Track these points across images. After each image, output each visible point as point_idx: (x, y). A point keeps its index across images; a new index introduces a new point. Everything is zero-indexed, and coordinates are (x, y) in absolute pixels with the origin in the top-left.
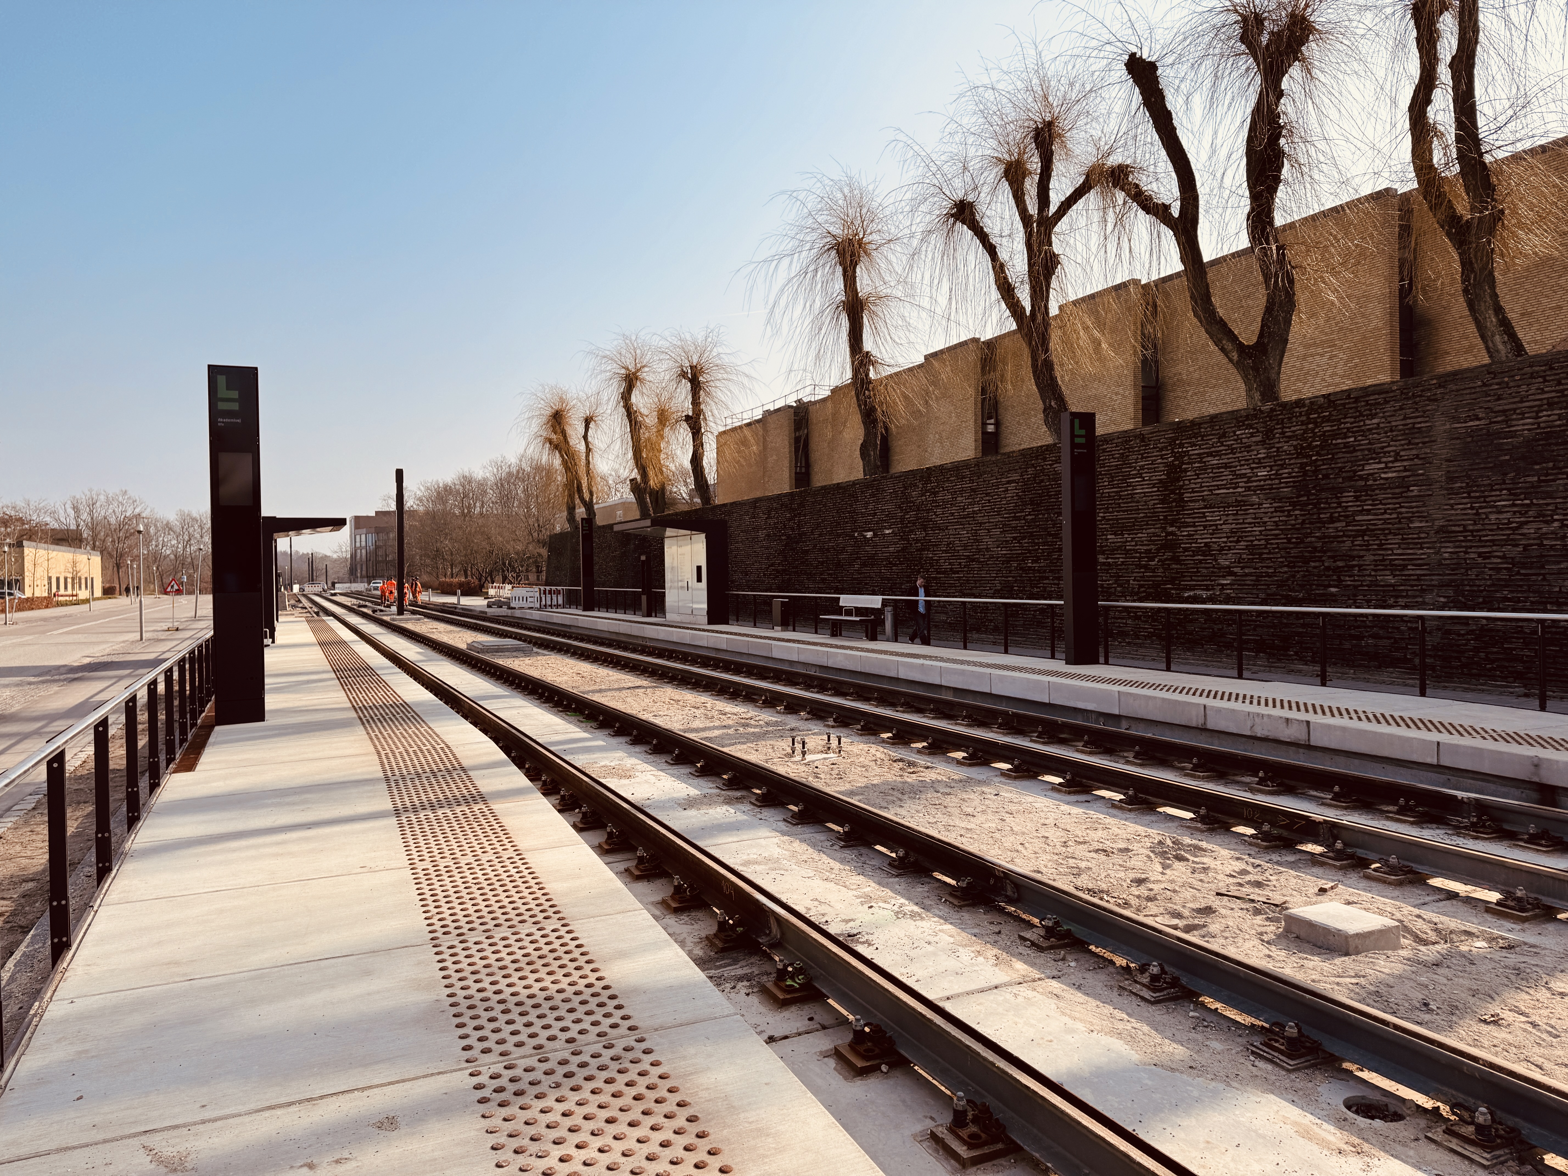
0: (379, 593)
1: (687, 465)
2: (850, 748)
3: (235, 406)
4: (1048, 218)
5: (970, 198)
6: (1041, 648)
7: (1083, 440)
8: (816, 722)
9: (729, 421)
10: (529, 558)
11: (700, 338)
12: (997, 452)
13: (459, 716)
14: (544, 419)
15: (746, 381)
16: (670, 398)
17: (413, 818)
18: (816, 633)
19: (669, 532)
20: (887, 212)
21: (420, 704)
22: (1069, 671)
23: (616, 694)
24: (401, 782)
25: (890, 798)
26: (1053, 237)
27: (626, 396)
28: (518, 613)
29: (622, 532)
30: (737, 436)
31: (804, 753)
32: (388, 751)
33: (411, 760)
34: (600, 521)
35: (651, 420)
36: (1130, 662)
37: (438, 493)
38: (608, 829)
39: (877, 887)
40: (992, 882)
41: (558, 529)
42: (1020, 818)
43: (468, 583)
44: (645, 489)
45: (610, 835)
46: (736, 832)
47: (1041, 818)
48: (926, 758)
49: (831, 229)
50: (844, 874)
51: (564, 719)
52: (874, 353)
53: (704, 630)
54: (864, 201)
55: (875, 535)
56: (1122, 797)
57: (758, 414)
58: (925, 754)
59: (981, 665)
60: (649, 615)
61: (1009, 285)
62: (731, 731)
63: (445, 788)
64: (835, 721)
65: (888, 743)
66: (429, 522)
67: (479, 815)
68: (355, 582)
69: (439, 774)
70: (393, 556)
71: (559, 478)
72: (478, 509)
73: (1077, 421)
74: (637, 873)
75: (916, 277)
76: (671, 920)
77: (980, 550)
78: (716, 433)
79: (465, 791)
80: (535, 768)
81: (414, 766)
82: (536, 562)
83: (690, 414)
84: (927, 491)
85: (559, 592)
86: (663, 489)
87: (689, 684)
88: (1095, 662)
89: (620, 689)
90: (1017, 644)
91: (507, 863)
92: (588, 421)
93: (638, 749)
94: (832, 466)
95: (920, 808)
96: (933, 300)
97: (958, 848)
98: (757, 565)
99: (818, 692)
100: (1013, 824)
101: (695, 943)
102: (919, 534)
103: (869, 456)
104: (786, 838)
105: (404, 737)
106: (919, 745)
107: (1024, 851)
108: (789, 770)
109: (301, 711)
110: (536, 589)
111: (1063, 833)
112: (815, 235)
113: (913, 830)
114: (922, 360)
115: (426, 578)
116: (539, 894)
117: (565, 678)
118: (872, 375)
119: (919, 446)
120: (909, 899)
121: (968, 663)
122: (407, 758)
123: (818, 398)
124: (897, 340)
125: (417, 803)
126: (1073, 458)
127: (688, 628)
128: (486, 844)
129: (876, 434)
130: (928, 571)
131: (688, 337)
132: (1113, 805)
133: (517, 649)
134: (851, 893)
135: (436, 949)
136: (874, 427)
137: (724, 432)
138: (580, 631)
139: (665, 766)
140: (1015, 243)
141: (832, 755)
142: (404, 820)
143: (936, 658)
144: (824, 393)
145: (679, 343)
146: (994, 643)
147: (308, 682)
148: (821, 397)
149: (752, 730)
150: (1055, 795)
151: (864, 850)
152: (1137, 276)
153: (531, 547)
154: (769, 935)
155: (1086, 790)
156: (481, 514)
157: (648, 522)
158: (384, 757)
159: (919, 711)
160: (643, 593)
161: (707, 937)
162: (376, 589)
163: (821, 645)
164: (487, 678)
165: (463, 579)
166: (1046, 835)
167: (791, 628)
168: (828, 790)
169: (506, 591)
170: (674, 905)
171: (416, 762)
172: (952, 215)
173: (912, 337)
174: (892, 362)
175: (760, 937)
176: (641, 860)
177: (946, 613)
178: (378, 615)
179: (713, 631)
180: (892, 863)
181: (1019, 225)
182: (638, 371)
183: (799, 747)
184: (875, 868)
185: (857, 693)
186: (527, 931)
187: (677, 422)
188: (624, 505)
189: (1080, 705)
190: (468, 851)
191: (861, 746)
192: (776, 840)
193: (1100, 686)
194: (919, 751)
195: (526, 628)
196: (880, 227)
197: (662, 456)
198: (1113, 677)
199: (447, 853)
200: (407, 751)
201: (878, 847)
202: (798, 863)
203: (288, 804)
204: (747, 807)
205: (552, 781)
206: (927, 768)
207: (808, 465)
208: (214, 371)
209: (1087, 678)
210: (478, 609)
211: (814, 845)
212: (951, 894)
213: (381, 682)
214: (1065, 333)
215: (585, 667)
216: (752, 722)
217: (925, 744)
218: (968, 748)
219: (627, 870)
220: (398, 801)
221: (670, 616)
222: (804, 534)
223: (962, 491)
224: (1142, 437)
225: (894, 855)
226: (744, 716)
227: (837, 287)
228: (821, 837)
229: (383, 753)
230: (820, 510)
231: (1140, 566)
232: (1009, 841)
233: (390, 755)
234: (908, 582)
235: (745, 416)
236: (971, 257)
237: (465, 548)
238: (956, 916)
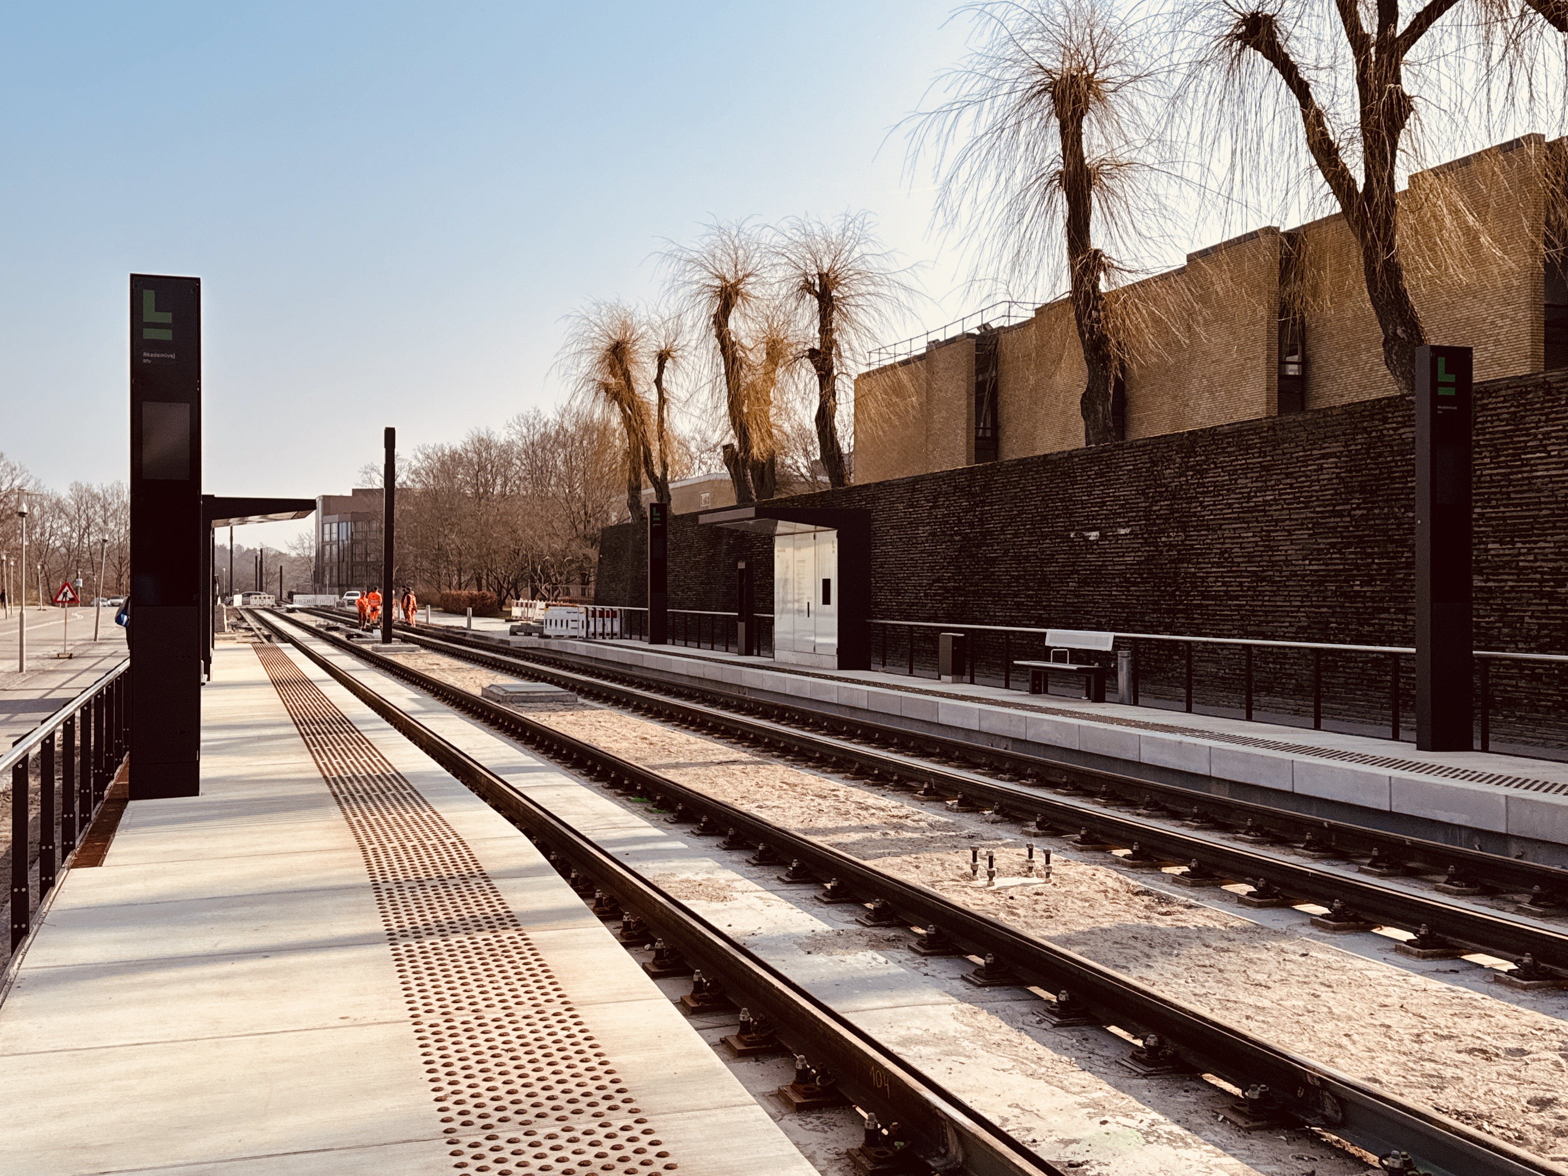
0: (355, 609)
1: (811, 426)
2: (1063, 870)
3: (166, 335)
4: (1395, 40)
5: (1268, 10)
6: (1375, 721)
7: (1451, 392)
8: (1008, 827)
9: (875, 357)
10: (571, 562)
11: (835, 232)
12: (1303, 409)
13: (474, 796)
14: (597, 355)
15: (902, 296)
16: (788, 323)
17: (415, 947)
18: (1007, 687)
19: (782, 526)
20: (1134, 32)
21: (420, 776)
22: (1423, 761)
23: (701, 771)
24: (396, 893)
25: (1131, 952)
26: (1403, 68)
27: (721, 320)
28: (554, 645)
29: (711, 526)
30: (885, 381)
31: (991, 875)
32: (377, 845)
33: (410, 859)
34: (676, 508)
35: (757, 357)
36: (1522, 748)
37: (443, 463)
38: (696, 978)
39: (1113, 1091)
40: (1300, 1093)
41: (614, 519)
42: (1344, 994)
43: (483, 597)
44: (745, 461)
45: (698, 986)
46: (888, 992)
47: (1378, 995)
48: (1188, 891)
49: (1045, 61)
50: (1059, 1067)
51: (625, 807)
52: (1106, 252)
53: (832, 678)
54: (1098, 16)
55: (1103, 537)
56: (1512, 966)
57: (920, 347)
58: (1186, 885)
59: (1276, 746)
60: (749, 653)
61: (1331, 144)
62: (877, 835)
63: (460, 904)
64: (1039, 825)
65: (1124, 864)
66: (429, 505)
67: (510, 947)
68: (321, 592)
69: (450, 882)
70: (376, 555)
71: (617, 443)
72: (498, 488)
73: (1441, 361)
74: (740, 1047)
75: (1177, 132)
76: (793, 1122)
77: (1274, 564)
78: (855, 376)
79: (488, 910)
80: (585, 879)
81: (415, 870)
82: (581, 568)
83: (817, 346)
84: (1188, 469)
85: (614, 614)
86: (772, 461)
87: (810, 759)
88: (1467, 747)
89: (706, 764)
90: (1335, 714)
91: (553, 1021)
92: (662, 358)
93: (735, 856)
94: (1035, 427)
95: (1180, 970)
96: (1205, 169)
97: (1245, 1037)
98: (914, 580)
99: (1010, 780)
100: (1332, 1003)
101: (830, 1161)
102: (1176, 536)
103: (1096, 412)
104: (966, 1006)
105: (399, 825)
106: (1177, 870)
107: (1350, 1046)
108: (968, 901)
109: (253, 782)
110: (582, 608)
111: (1415, 1021)
112: (1017, 71)
113: (1172, 1005)
114: (1184, 262)
115: (422, 588)
116: (600, 1071)
117: (625, 744)
118: (1103, 287)
119: (1175, 398)
120: (1164, 1113)
121: (1256, 743)
122: (404, 857)
123: (1013, 322)
124: (1145, 232)
125: (420, 924)
126: (1434, 417)
127: (807, 674)
128: (521, 991)
129: (1107, 378)
130: (1188, 594)
131: (817, 229)
132: (1496, 978)
133: (554, 699)
134: (1072, 1099)
135: (453, 1148)
136: (1105, 368)
137: (868, 374)
138: (648, 675)
139: (777, 885)
140: (1340, 79)
141: (1035, 880)
142: (403, 950)
143: (1202, 734)
144: (1025, 314)
145: (803, 239)
146: (1296, 713)
147: (260, 739)
148: (1019, 320)
149: (909, 835)
150: (1402, 959)
151: (1089, 1032)
152: (1541, 129)
153: (574, 546)
154: (944, 1156)
155: (1452, 952)
156: (503, 495)
157: (751, 512)
158: (370, 853)
159: (1175, 816)
160: (739, 618)
161: (848, 1153)
162: (351, 603)
163: (1017, 706)
164: (511, 741)
165: (475, 592)
166: (1387, 1022)
167: (967, 678)
168: (1031, 934)
169: (538, 611)
170: (797, 1100)
171: (417, 862)
172: (1238, 37)
173: (1169, 227)
174: (1136, 266)
175: (930, 1158)
176: (745, 1027)
177: (1216, 662)
178: (354, 642)
179: (846, 680)
180: (1136, 1055)
181: (1347, 51)
182: (739, 281)
183: (982, 864)
184: (1108, 1062)
185: (1073, 784)
186: (585, 1127)
187: (796, 359)
188: (711, 484)
189: (1443, 816)
190: (495, 1000)
191: (1083, 867)
192: (951, 1009)
193: (1474, 786)
194: (1176, 880)
195: (566, 668)
196: (1121, 57)
197: (773, 411)
198: (1497, 772)
199: (465, 1003)
200: (403, 846)
201: (1113, 1029)
202: (987, 1046)
203: (235, 919)
204: (904, 955)
205: (611, 899)
206: (1190, 907)
207: (996, 427)
208: (139, 283)
209: (1454, 773)
210: (497, 637)
211: (1010, 1020)
212: (1233, 1110)
213: (363, 742)
214: (1420, 220)
215: (655, 729)
216: (909, 822)
217: (1185, 869)
218: (1257, 878)
219: (723, 1041)
220: (393, 921)
221: (781, 655)
222: (990, 532)
223: (1247, 468)
224: (1547, 387)
225: (1139, 1043)
226: (895, 812)
227: (1050, 150)
228: (1021, 1007)
229: (369, 848)
230: (1015, 497)
231: (1540, 595)
232: (1325, 1030)
233: (380, 851)
234: (1154, 611)
235: (900, 349)
236: (1268, 103)
237: (479, 546)
238: (1242, 1144)
